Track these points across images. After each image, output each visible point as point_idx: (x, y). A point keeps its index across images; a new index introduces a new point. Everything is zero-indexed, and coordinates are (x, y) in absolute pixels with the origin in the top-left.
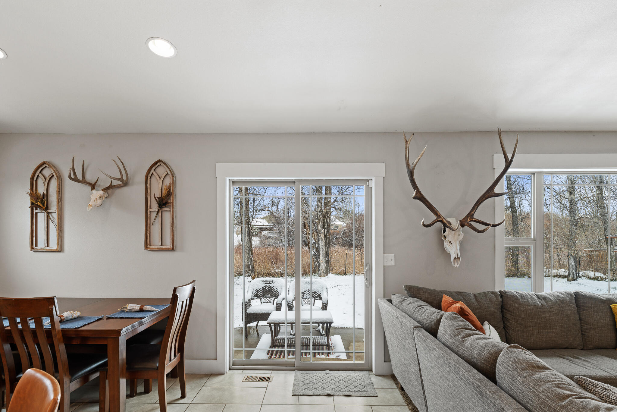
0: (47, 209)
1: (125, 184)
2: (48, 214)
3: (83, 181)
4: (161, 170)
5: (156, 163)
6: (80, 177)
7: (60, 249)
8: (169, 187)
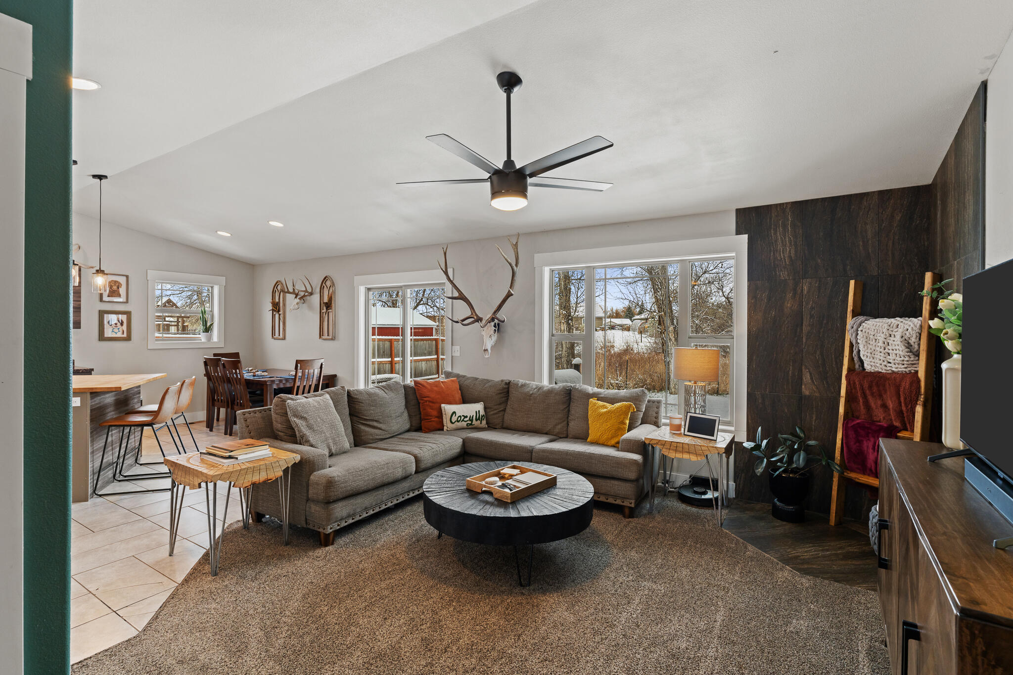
0: (279, 311)
1: (311, 294)
2: (279, 315)
3: (293, 293)
4: (328, 283)
5: (325, 278)
6: (291, 290)
7: (284, 338)
8: (331, 294)
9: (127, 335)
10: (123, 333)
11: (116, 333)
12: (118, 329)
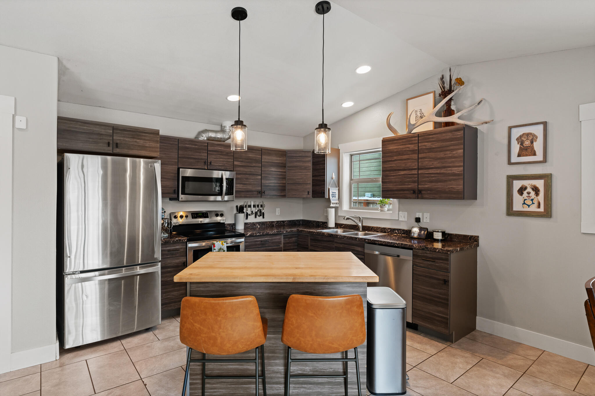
9: (545, 209)
10: (539, 206)
11: (529, 206)
12: (532, 200)
